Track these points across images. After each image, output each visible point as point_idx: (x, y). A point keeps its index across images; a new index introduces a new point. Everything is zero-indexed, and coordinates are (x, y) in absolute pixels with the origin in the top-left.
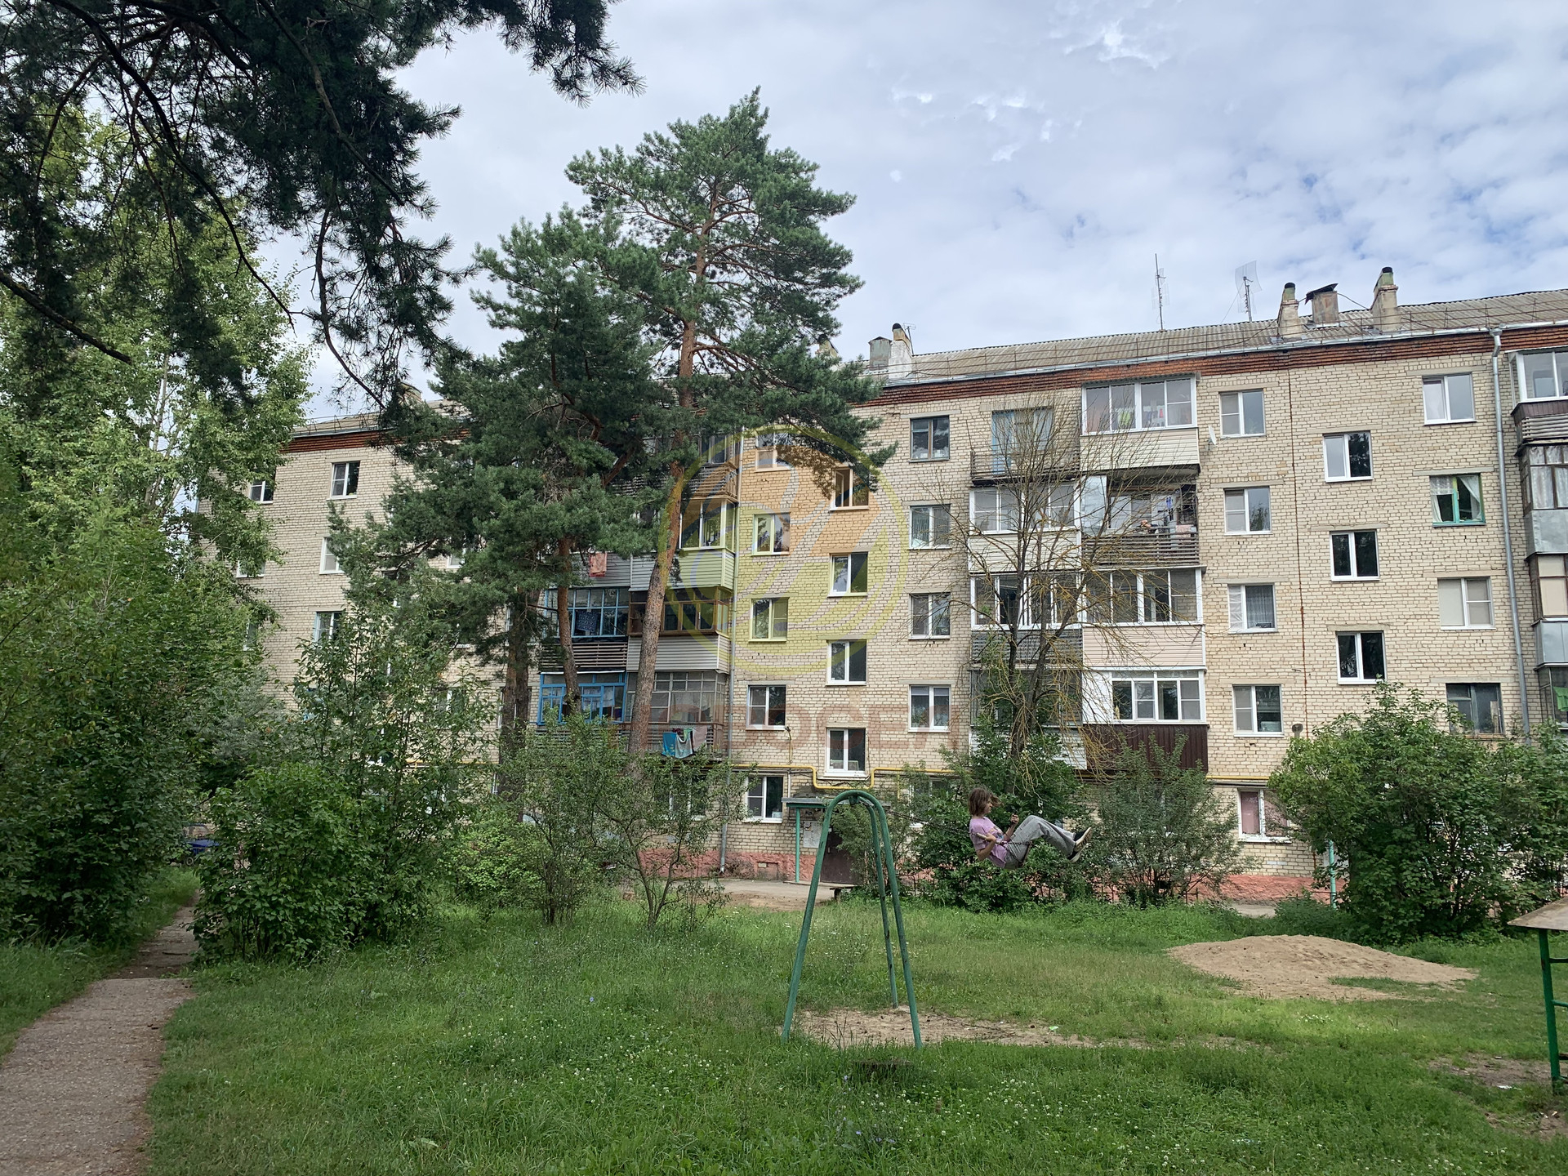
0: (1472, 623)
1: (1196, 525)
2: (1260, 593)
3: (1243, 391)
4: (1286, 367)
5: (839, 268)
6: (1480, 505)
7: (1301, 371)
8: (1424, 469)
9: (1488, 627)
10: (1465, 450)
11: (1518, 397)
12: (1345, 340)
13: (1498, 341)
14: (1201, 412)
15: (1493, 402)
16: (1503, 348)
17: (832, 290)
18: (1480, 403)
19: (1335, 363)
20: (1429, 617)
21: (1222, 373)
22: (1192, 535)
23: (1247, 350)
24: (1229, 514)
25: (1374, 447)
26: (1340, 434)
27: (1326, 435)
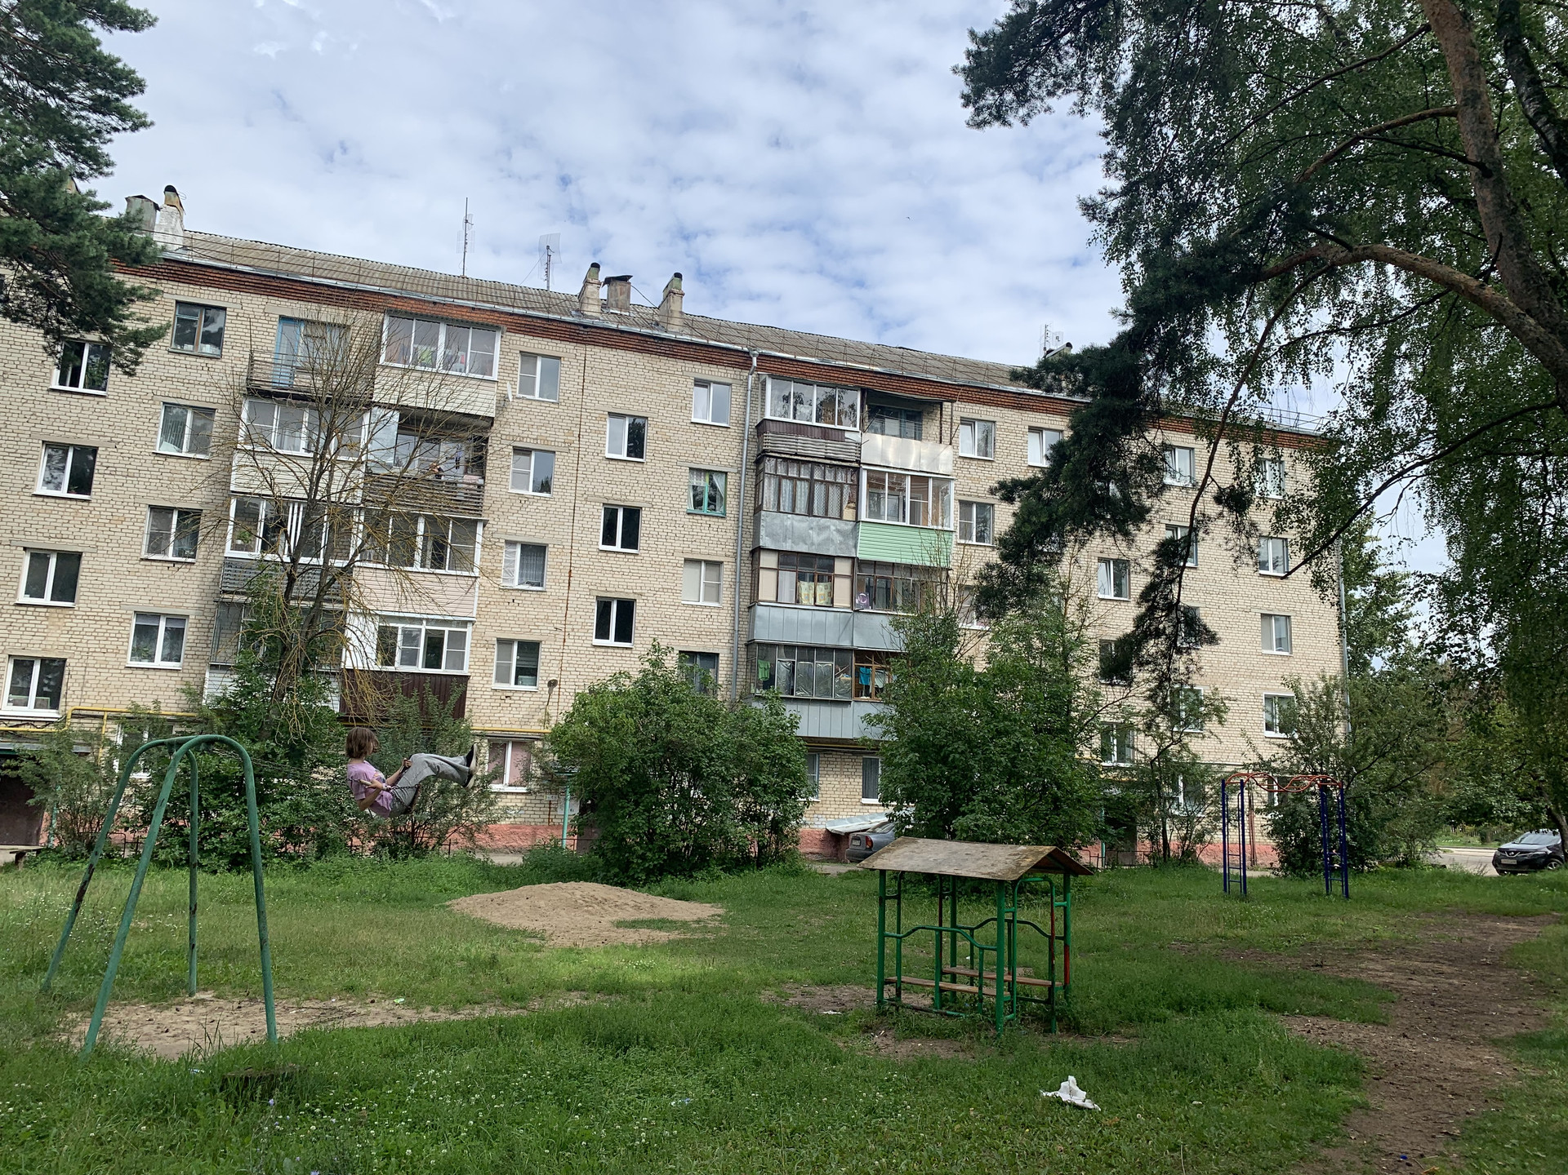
0: (705, 600)
1: (484, 478)
2: (534, 553)
3: (543, 356)
4: (584, 342)
5: (124, 96)
6: (723, 500)
7: (597, 349)
8: (686, 461)
9: (716, 605)
10: (718, 451)
11: (763, 413)
12: (637, 330)
13: (755, 363)
14: (501, 367)
15: (744, 413)
16: (758, 368)
17: (107, 119)
18: (735, 411)
19: (626, 348)
20: (673, 591)
21: (525, 333)
22: (479, 486)
23: (551, 316)
24: (514, 472)
25: (649, 433)
26: (623, 416)
27: (611, 414)
